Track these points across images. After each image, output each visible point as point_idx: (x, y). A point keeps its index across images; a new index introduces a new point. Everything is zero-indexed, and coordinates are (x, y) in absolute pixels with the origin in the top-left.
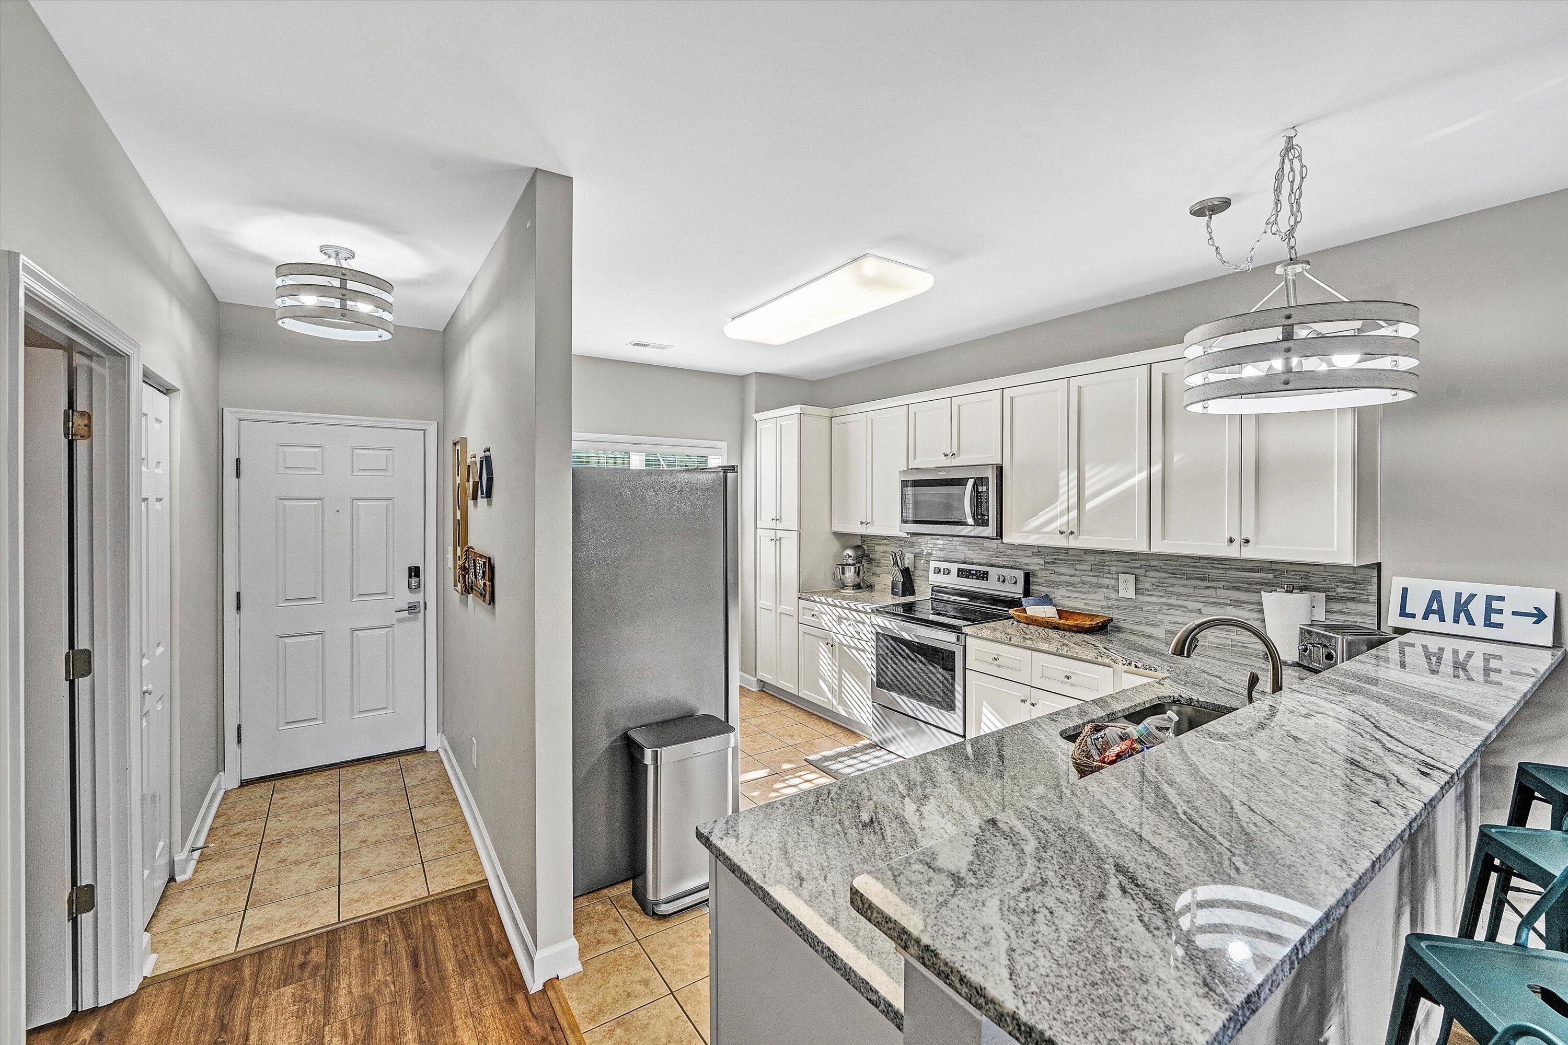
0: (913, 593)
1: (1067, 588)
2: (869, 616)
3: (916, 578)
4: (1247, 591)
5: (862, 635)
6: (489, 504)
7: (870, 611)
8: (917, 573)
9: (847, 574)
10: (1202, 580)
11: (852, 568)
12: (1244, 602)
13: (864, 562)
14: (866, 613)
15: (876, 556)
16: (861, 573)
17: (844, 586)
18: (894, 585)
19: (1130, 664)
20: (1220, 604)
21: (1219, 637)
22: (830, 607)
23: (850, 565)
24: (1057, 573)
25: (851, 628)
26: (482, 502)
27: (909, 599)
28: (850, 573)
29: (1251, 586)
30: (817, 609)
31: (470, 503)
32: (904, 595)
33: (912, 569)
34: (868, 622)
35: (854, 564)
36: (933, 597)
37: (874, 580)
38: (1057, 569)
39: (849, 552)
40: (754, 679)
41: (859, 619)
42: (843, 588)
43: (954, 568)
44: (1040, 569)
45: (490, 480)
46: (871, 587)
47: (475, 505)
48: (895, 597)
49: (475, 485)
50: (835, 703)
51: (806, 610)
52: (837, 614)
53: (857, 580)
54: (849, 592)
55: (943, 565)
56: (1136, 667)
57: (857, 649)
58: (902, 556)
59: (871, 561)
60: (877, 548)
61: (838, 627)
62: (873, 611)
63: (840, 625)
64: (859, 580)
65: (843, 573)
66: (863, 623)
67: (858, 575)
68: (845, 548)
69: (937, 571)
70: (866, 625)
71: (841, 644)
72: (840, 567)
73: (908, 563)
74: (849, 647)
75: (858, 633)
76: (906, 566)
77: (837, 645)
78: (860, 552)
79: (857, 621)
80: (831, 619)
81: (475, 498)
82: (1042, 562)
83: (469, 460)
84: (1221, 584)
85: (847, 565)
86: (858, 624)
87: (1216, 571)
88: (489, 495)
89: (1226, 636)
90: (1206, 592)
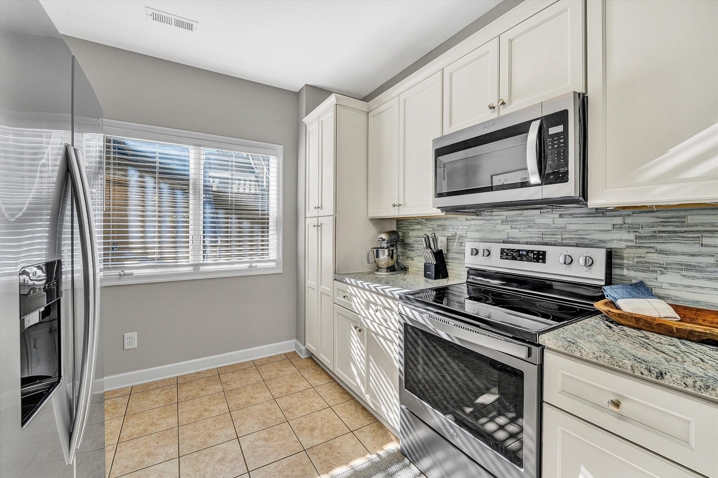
0: (445, 275)
1: (684, 273)
2: (397, 303)
3: (449, 261)
5: (389, 323)
7: (398, 297)
8: (450, 255)
9: (381, 257)
11: (386, 251)
13: (399, 247)
14: (394, 298)
15: (410, 241)
16: (395, 256)
17: (378, 268)
18: (426, 267)
22: (360, 290)
23: (384, 248)
24: (661, 252)
25: (378, 314)
27: (441, 283)
28: (384, 257)
30: (349, 291)
32: (437, 277)
33: (445, 252)
34: (396, 309)
35: (388, 248)
36: (469, 280)
37: (408, 263)
38: (659, 247)
39: (384, 236)
40: (303, 348)
41: (387, 305)
42: (377, 270)
43: (496, 249)
44: (628, 247)
46: (405, 269)
48: (428, 279)
50: (363, 390)
51: (340, 292)
52: (365, 297)
53: (391, 263)
54: (383, 274)
55: (481, 246)
57: (385, 338)
58: (435, 240)
59: (405, 245)
60: (411, 234)
61: (366, 311)
62: (401, 298)
63: (368, 309)
64: (392, 262)
65: (377, 256)
66: (391, 310)
67: (392, 258)
68: (381, 233)
69: (475, 252)
70: (394, 313)
71: (369, 329)
72: (375, 250)
73: (441, 245)
74: (377, 334)
75: (386, 321)
76: (439, 249)
77: (365, 330)
78: (394, 237)
79: (385, 308)
80: (359, 302)
82: (632, 236)
85: (381, 248)
86: (386, 310)
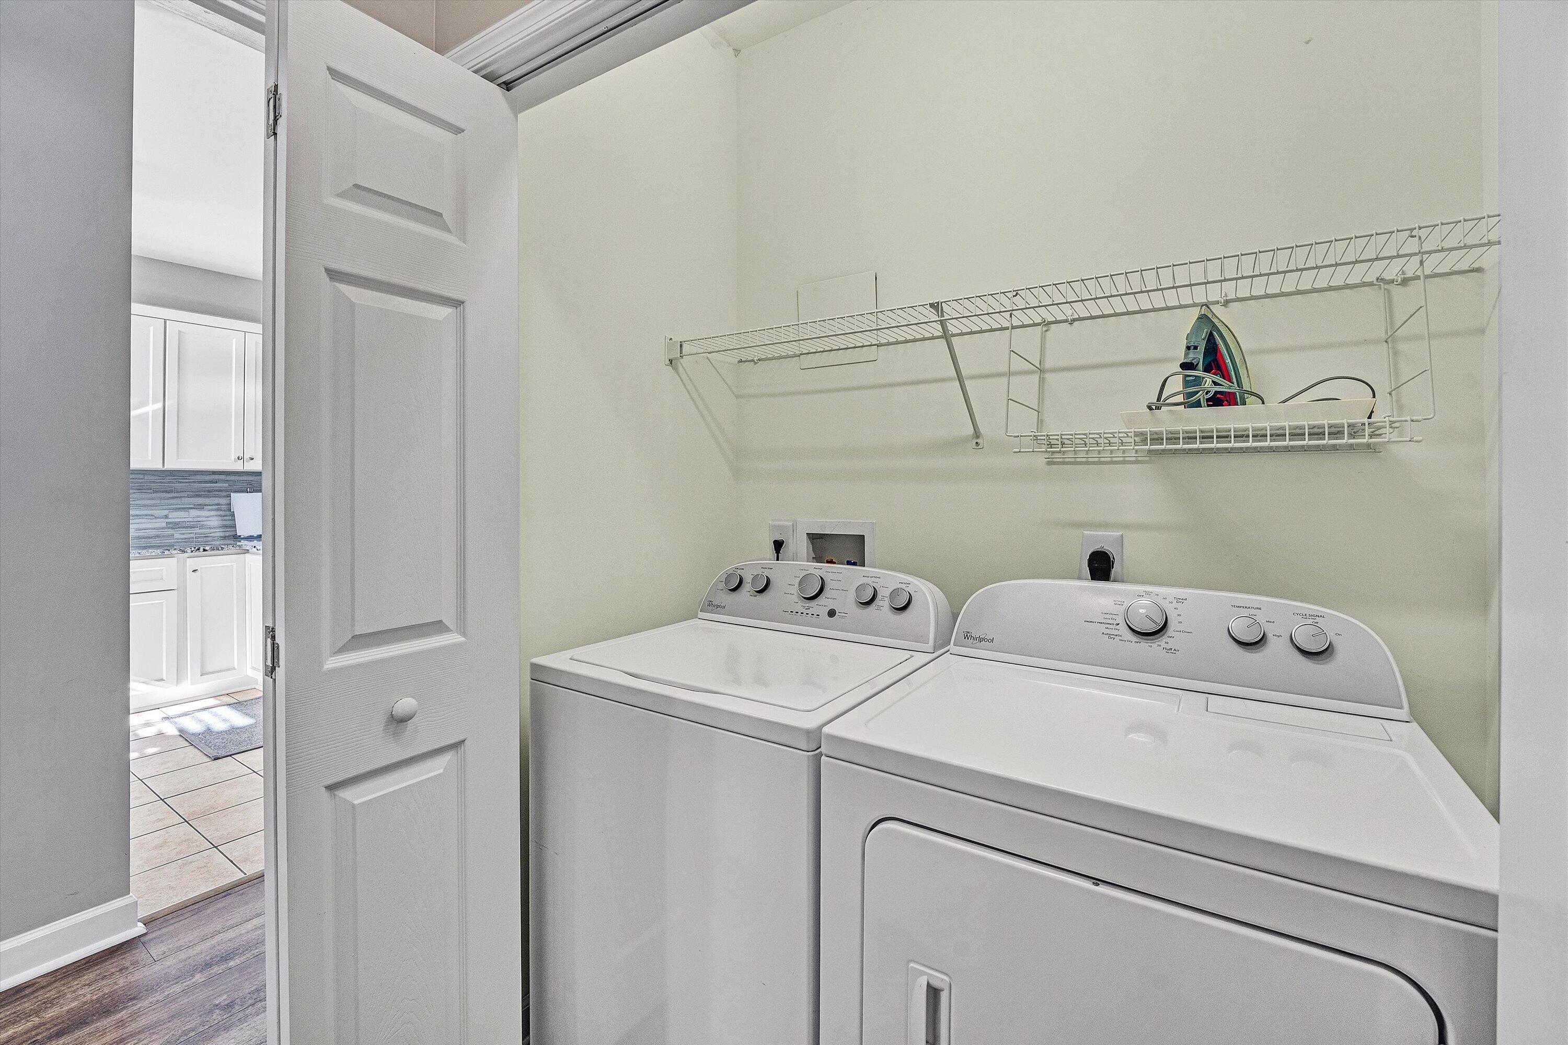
4: (208, 497)
10: (167, 492)
12: (206, 505)
19: (198, 549)
20: (184, 508)
21: (184, 534)
29: (211, 493)
56: (204, 550)
84: (186, 494)
87: (181, 485)
89: (190, 532)
90: (171, 501)
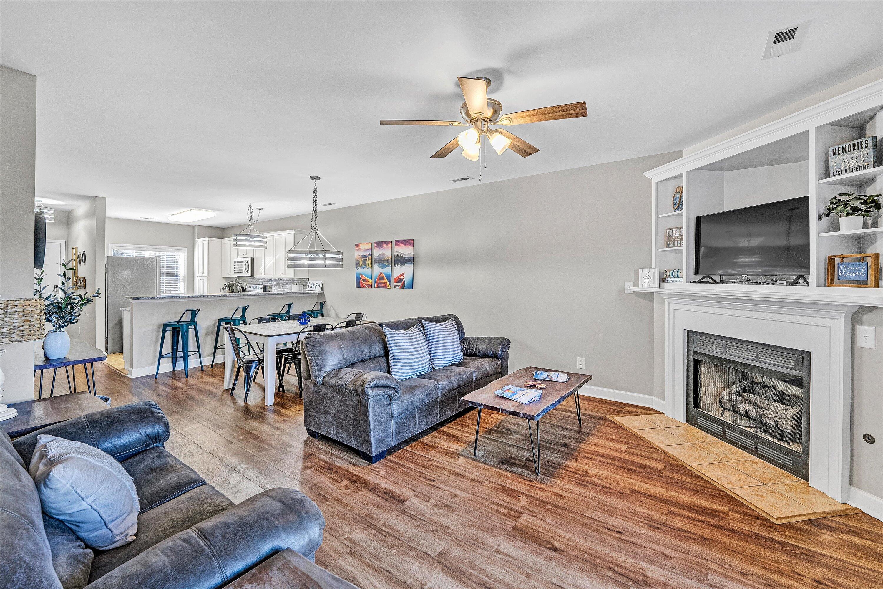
6: (85, 265)
26: (82, 264)
31: (79, 265)
45: (85, 259)
47: (80, 265)
49: (80, 260)
81: (80, 263)
83: (78, 254)
88: (84, 262)
